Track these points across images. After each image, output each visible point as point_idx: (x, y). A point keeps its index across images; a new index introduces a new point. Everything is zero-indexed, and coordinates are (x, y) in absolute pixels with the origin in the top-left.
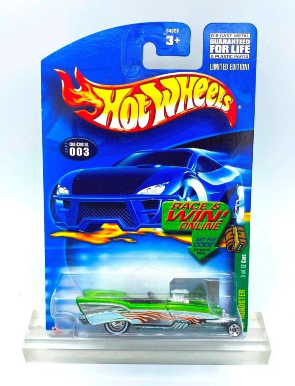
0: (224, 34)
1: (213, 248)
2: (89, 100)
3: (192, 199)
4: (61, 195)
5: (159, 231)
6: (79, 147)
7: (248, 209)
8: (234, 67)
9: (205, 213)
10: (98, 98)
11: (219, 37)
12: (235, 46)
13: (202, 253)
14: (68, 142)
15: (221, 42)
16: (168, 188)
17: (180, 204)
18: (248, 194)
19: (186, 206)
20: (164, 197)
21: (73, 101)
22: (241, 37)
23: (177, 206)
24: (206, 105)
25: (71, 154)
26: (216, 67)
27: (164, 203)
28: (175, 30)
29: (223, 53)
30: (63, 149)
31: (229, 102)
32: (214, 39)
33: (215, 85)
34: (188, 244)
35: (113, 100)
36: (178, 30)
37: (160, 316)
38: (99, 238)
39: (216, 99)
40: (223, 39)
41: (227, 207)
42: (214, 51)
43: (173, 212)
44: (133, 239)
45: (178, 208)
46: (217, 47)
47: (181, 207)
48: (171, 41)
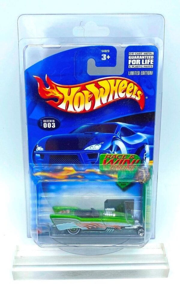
0: (137, 53)
2: (55, 94)
3: (117, 153)
4: (39, 151)
5: (98, 171)
6: (49, 122)
7: (151, 159)
8: (143, 73)
9: (126, 161)
10: (60, 93)
11: (134, 55)
12: (144, 59)
13: (123, 185)
14: (43, 120)
15: (135, 57)
16: (103, 146)
17: (110, 156)
18: (152, 150)
19: (114, 157)
20: (101, 151)
21: (45, 95)
22: (148, 54)
23: (109, 156)
24: (126, 96)
25: (44, 127)
26: (132, 73)
27: (100, 155)
28: (107, 50)
29: (137, 65)
30: (40, 124)
31: (140, 94)
32: (131, 56)
33: (131, 84)
35: (69, 94)
36: (109, 50)
37: (98, 225)
38: (61, 175)
39: (132, 93)
40: (137, 56)
41: (139, 157)
42: (131, 63)
43: (106, 160)
44: (82, 176)
45: (109, 158)
46: (133, 61)
47: (111, 157)
48: (105, 57)
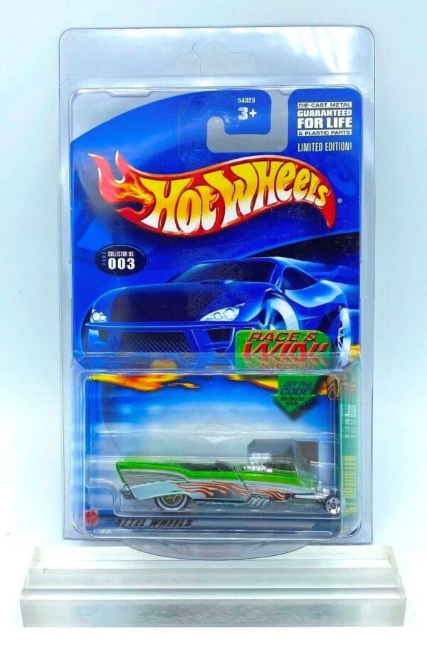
0: (316, 103)
1: (309, 396)
2: (136, 194)
3: (276, 328)
4: (96, 323)
6: (121, 257)
7: (356, 341)
8: (331, 147)
9: (297, 347)
10: (147, 191)
11: (310, 107)
12: (332, 118)
13: (292, 404)
14: (107, 251)
15: (312, 113)
16: (243, 312)
17: (261, 335)
18: (355, 320)
19: (269, 337)
20: (238, 324)
22: (340, 106)
23: (256, 336)
24: (294, 199)
25: (110, 267)
26: (306, 147)
27: (237, 333)
28: (250, 99)
29: (316, 129)
30: (100, 261)
31: (325, 194)
32: (303, 110)
33: (305, 172)
34: (273, 390)
35: (167, 194)
36: (254, 99)
37: (230, 488)
38: (147, 382)
39: (306, 190)
40: (314, 110)
41: (327, 337)
42: (303, 125)
43: (251, 345)
44: (196, 384)
45: (258, 340)
46: (307, 120)
47: (262, 338)
48: (244, 115)
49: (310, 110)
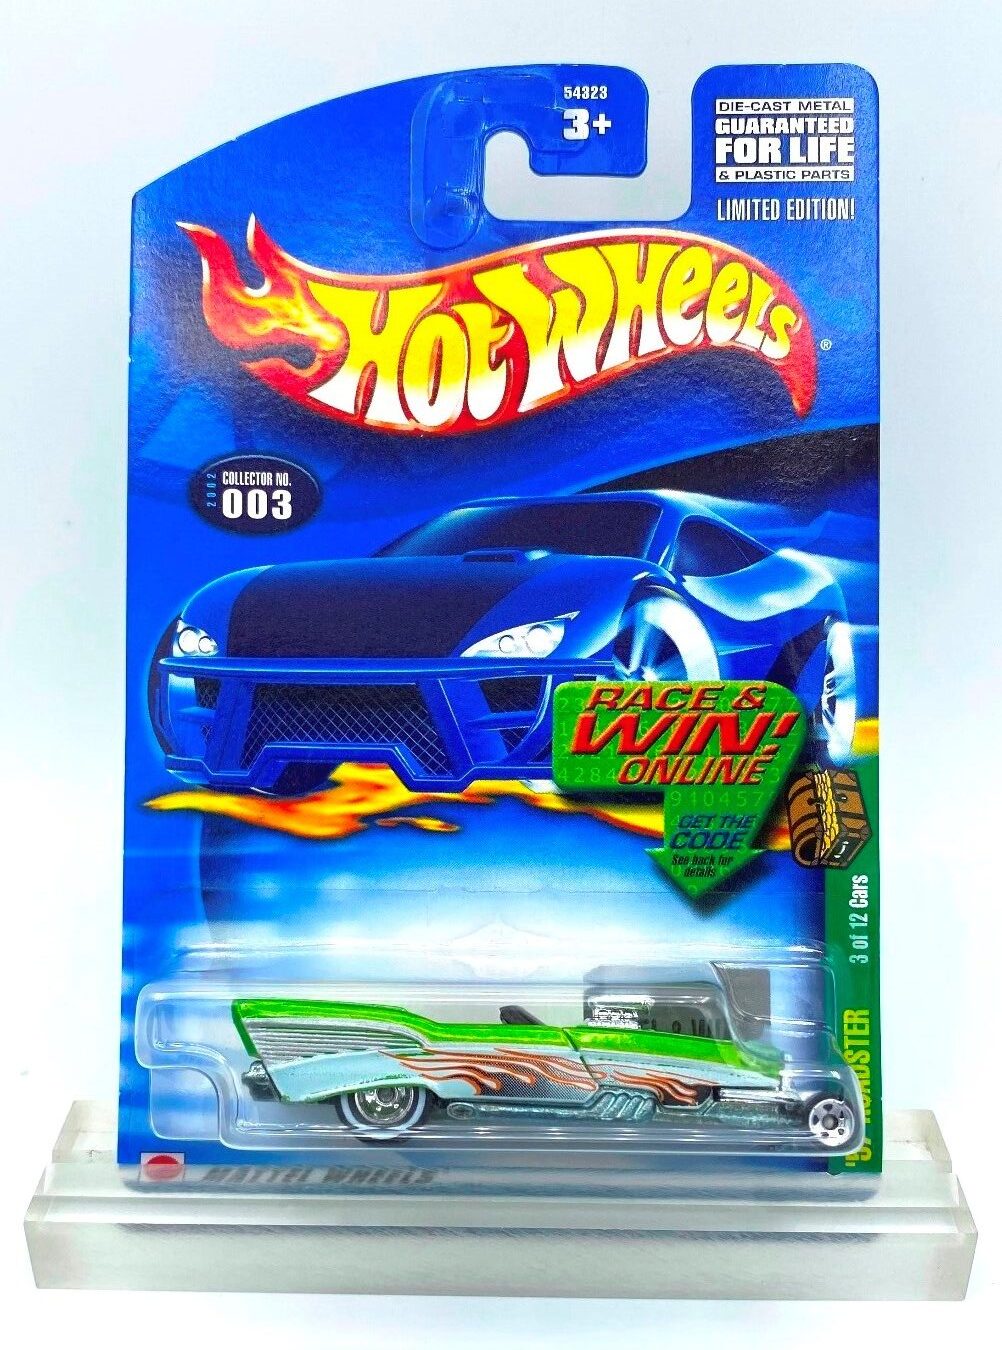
0: (762, 101)
1: (744, 853)
2: (297, 325)
3: (661, 675)
4: (187, 659)
5: (543, 790)
6: (256, 487)
7: (869, 708)
8: (800, 209)
9: (713, 723)
10: (327, 318)
11: (749, 111)
12: (804, 138)
13: (702, 874)
14: (218, 471)
16: (575, 634)
17: (620, 693)
18: (868, 653)
19: (641, 700)
20: (561, 665)
21: (240, 331)
22: (823, 110)
23: (609, 697)
24: (707, 338)
25: (227, 512)
26: (738, 209)
27: (559, 687)
28: (595, 89)
30: (201, 493)
32: (730, 117)
33: (735, 272)
34: (652, 838)
35: (379, 324)
36: (604, 89)
37: (544, 1067)
38: (323, 815)
39: (741, 316)
40: (759, 117)
41: (793, 699)
42: (730, 156)
43: (594, 719)
44: (449, 821)
45: (612, 706)
46: (739, 143)
47: (621, 704)
48: (580, 126)
49: (747, 117)
